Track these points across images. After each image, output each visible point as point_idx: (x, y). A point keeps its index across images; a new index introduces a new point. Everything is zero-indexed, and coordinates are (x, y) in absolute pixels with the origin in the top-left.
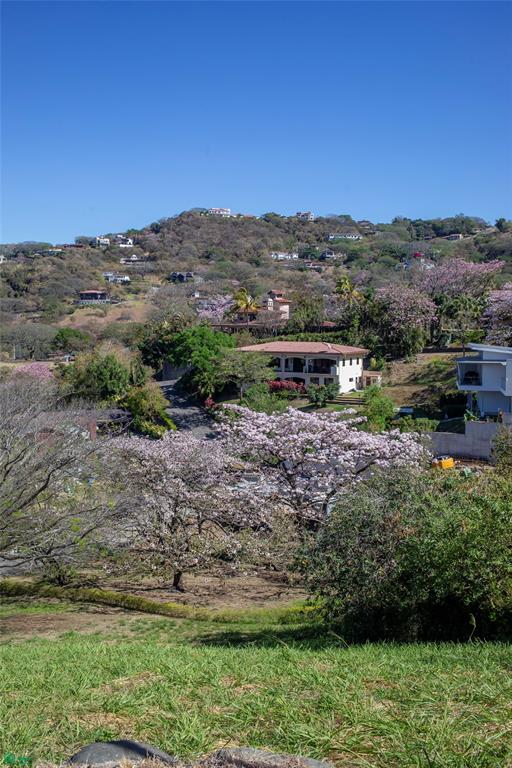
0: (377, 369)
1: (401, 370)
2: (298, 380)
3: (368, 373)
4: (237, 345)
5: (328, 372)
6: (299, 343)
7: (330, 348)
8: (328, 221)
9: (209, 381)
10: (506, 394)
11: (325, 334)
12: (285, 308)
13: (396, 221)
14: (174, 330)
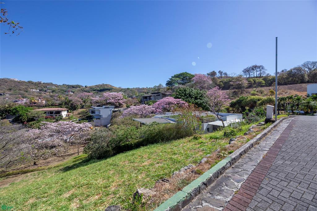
0: (71, 112)
1: (76, 112)
2: (52, 116)
3: (68, 113)
4: (33, 109)
5: (60, 113)
6: (50, 108)
7: (60, 109)
8: (46, 83)
9: (25, 118)
10: (100, 114)
11: (56, 106)
12: (44, 101)
13: (63, 85)
14: (10, 107)
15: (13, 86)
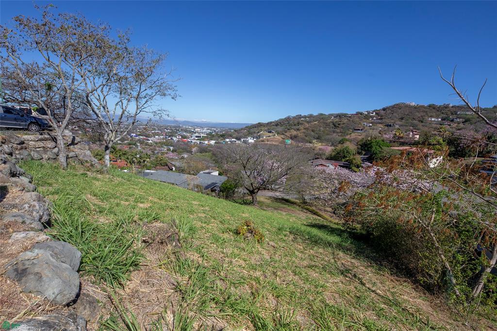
3: (444, 162)
4: (390, 146)
12: (418, 136)
13: (495, 107)
14: (371, 140)
15: (406, 114)
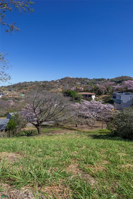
0: (97, 97)
1: (101, 97)
2: (86, 98)
4: (77, 93)
5: (91, 97)
6: (86, 93)
7: (91, 93)
8: (84, 79)
10: (121, 100)
11: (89, 92)
13: (93, 79)
14: (68, 91)
15: (70, 81)
